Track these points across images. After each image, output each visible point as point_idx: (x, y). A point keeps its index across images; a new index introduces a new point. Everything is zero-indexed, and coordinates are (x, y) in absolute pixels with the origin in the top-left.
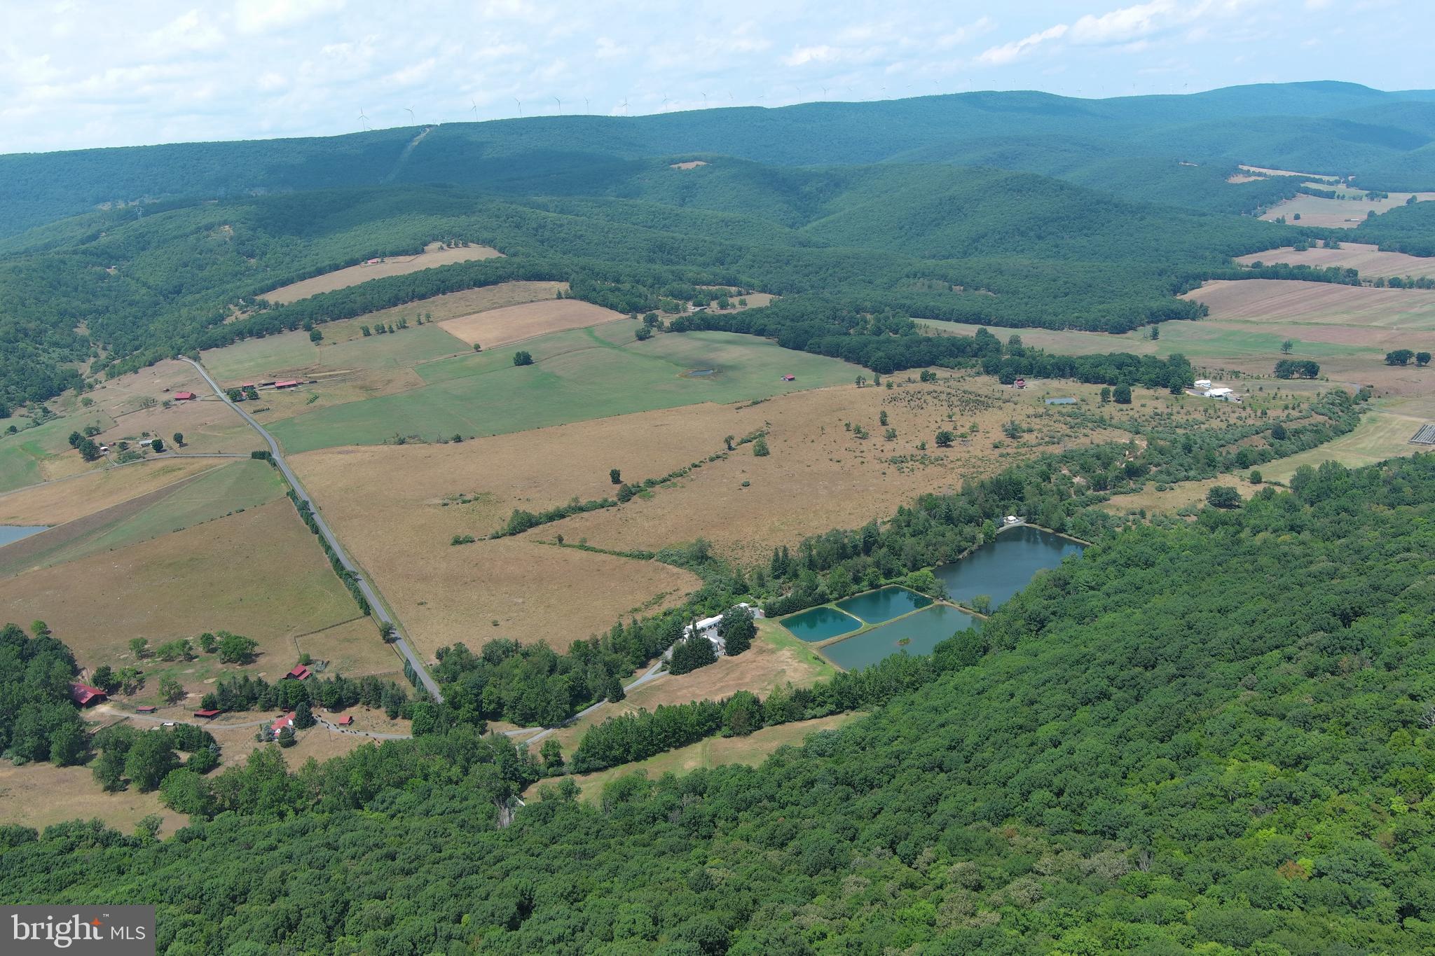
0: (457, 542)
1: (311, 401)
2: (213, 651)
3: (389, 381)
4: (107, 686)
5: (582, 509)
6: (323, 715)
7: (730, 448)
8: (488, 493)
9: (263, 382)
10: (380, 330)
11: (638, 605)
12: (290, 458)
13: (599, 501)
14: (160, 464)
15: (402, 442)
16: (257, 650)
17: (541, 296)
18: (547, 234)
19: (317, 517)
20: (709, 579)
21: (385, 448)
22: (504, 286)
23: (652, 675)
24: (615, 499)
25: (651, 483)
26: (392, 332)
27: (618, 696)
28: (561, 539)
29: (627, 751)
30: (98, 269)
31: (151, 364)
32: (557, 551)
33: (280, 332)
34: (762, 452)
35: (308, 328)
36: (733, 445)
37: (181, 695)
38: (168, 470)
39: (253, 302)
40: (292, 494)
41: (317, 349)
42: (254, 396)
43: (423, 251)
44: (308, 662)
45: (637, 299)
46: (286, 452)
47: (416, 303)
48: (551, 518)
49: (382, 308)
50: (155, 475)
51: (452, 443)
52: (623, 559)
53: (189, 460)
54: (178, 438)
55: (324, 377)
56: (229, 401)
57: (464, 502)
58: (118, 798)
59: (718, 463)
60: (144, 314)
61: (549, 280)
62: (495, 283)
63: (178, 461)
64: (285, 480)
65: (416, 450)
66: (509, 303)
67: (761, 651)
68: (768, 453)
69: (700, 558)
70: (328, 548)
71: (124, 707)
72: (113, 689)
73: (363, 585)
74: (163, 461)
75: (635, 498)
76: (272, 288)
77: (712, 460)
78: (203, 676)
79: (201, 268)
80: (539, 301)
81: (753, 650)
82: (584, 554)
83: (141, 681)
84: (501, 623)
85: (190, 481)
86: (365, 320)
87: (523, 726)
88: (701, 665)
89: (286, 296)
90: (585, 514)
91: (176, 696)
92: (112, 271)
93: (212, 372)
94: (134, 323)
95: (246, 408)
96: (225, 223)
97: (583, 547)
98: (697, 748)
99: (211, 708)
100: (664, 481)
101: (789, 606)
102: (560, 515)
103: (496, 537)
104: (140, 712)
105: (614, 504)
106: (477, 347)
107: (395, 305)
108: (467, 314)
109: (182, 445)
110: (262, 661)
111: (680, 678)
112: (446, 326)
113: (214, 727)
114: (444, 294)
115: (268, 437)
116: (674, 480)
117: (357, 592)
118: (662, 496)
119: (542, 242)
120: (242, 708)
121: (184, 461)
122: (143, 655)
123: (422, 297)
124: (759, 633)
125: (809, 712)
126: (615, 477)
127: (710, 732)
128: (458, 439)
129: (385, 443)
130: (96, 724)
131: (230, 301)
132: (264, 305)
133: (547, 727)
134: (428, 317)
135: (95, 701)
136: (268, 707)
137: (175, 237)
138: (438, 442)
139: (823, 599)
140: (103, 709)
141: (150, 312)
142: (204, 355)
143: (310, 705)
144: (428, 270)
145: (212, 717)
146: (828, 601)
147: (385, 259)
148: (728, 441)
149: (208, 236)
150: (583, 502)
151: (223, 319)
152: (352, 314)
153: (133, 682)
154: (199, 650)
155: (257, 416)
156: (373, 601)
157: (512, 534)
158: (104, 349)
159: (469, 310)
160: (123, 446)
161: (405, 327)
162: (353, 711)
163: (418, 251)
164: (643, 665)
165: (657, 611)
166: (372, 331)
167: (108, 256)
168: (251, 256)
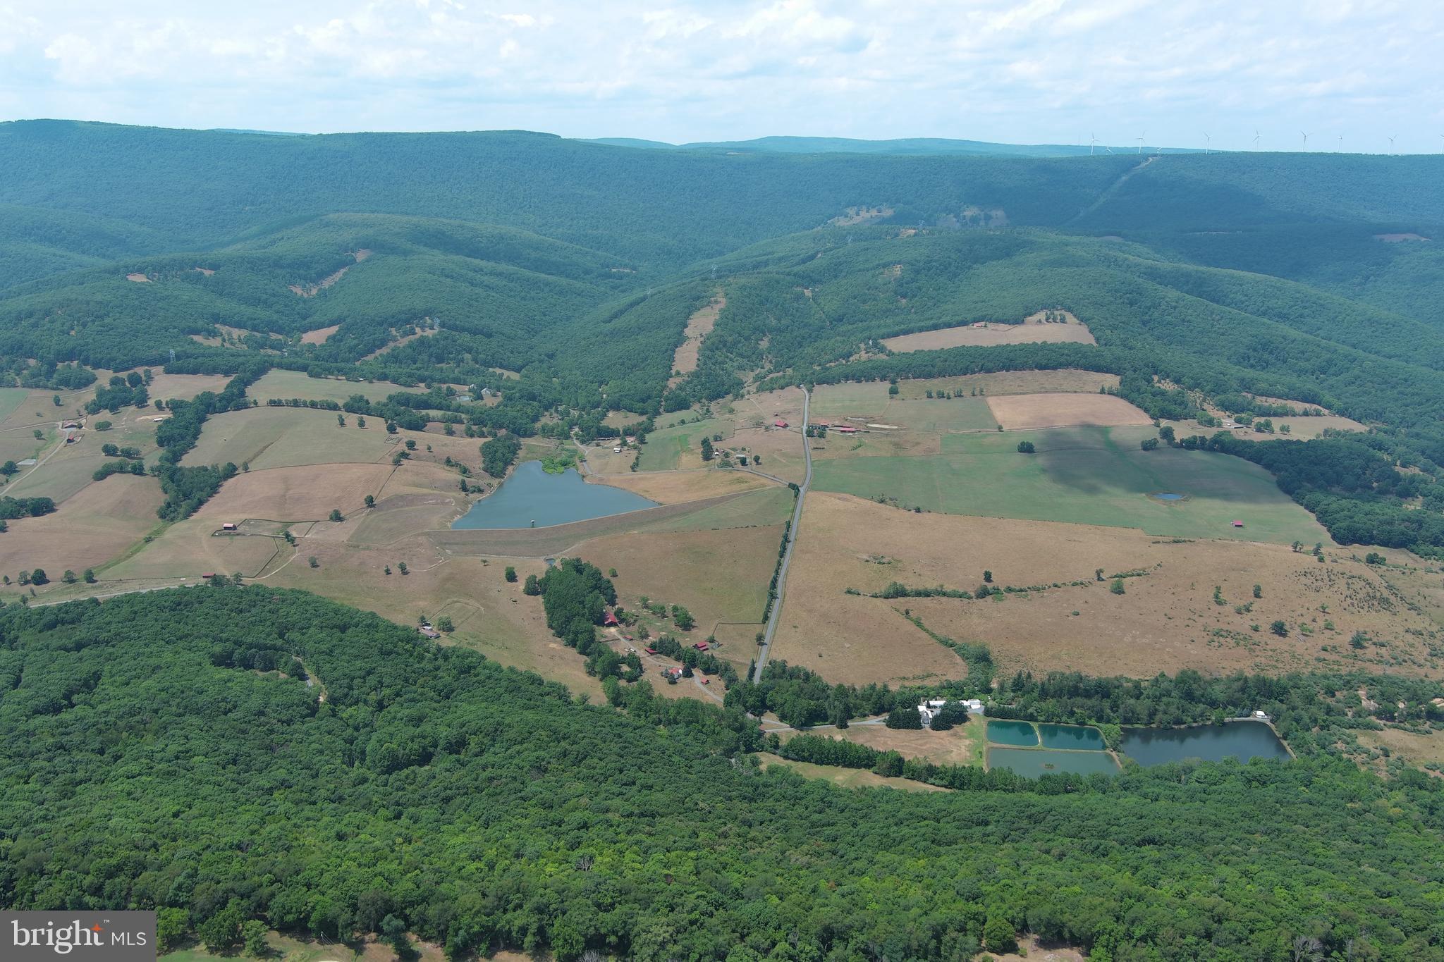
0: (849, 592)
1: (855, 448)
2: (675, 616)
3: (918, 444)
4: (621, 619)
5: (945, 594)
6: (697, 673)
7: (1099, 579)
8: (899, 561)
9: (837, 423)
10: (941, 395)
11: (911, 676)
12: (809, 493)
13: (961, 591)
14: (739, 475)
15: (882, 501)
16: (694, 624)
17: (1087, 388)
18: (1156, 314)
19: (789, 546)
20: (973, 675)
21: (869, 502)
22: (1061, 373)
23: (875, 722)
24: (973, 594)
25: (1009, 590)
26: (949, 398)
27: (843, 726)
28: (907, 612)
29: (811, 755)
30: (799, 289)
31: (782, 388)
32: (902, 619)
33: (873, 380)
34: (1119, 590)
35: (893, 382)
36: (1102, 576)
37: (647, 636)
38: (740, 481)
39: (876, 345)
40: (789, 524)
41: (888, 402)
42: (822, 435)
43: (1023, 322)
44: (712, 640)
45: (1173, 407)
46: (811, 488)
47: (983, 375)
48: (918, 594)
49: (955, 375)
50: (731, 482)
51: (913, 511)
52: (934, 641)
53: (756, 477)
54: (757, 459)
55: (876, 429)
56: (805, 435)
57: (880, 563)
58: (591, 679)
59: (1079, 587)
60: (810, 336)
61: (1107, 372)
62: (1055, 368)
63: (749, 475)
64: (793, 511)
65: (886, 510)
66: (1055, 391)
67: (955, 735)
68: (1123, 593)
69: (983, 658)
70: (777, 572)
71: (621, 633)
72: (622, 621)
73: (776, 603)
74: (742, 472)
75: (989, 598)
76: (896, 335)
77: (1074, 584)
78: (662, 630)
79: (864, 302)
80: (1082, 392)
81: (951, 731)
82: (912, 628)
83: (635, 621)
84: (825, 656)
85: (744, 494)
86: (935, 384)
87: (781, 721)
88: (908, 728)
89: (900, 345)
90: (944, 599)
91: (644, 636)
92: (808, 293)
93: (812, 405)
94: (799, 343)
95: (811, 442)
96: (899, 263)
97: (918, 623)
98: (853, 771)
99: (655, 649)
100: (1021, 591)
101: (1003, 714)
102: (927, 594)
103: (875, 596)
104: (625, 638)
105: (970, 598)
106: (1000, 428)
107: (965, 374)
108: (1016, 394)
109: (758, 463)
110: (694, 631)
111: (889, 730)
112: (991, 401)
113: (648, 661)
114: (1007, 371)
115: (809, 471)
116: (1029, 592)
117: (769, 605)
118: (1010, 601)
119: (1144, 323)
120: (668, 655)
121: (752, 476)
122: (646, 607)
123: (989, 371)
124: (967, 723)
125: (932, 780)
126: (988, 577)
127: (868, 766)
128: (918, 510)
129: (872, 499)
130: (606, 637)
131: (864, 340)
132: (882, 350)
133: (792, 726)
134: (981, 391)
135: (612, 624)
136: (678, 659)
137: (860, 270)
138: (905, 508)
139: (1032, 718)
140: (613, 630)
141: (814, 335)
142: (817, 388)
143: (694, 666)
144: (1008, 345)
145: (652, 654)
146: (1036, 720)
147: (989, 325)
148: (1099, 573)
149: (882, 273)
150: (948, 588)
151: (852, 355)
152: (929, 376)
153: (632, 621)
154: (669, 613)
155: (815, 452)
156: (773, 616)
157: (886, 597)
158: (771, 362)
159: (1019, 390)
160: (727, 455)
161: (960, 396)
162: (713, 678)
163: (1018, 321)
164: (877, 714)
165: (918, 683)
166: (934, 394)
167: (810, 280)
168: (904, 296)
